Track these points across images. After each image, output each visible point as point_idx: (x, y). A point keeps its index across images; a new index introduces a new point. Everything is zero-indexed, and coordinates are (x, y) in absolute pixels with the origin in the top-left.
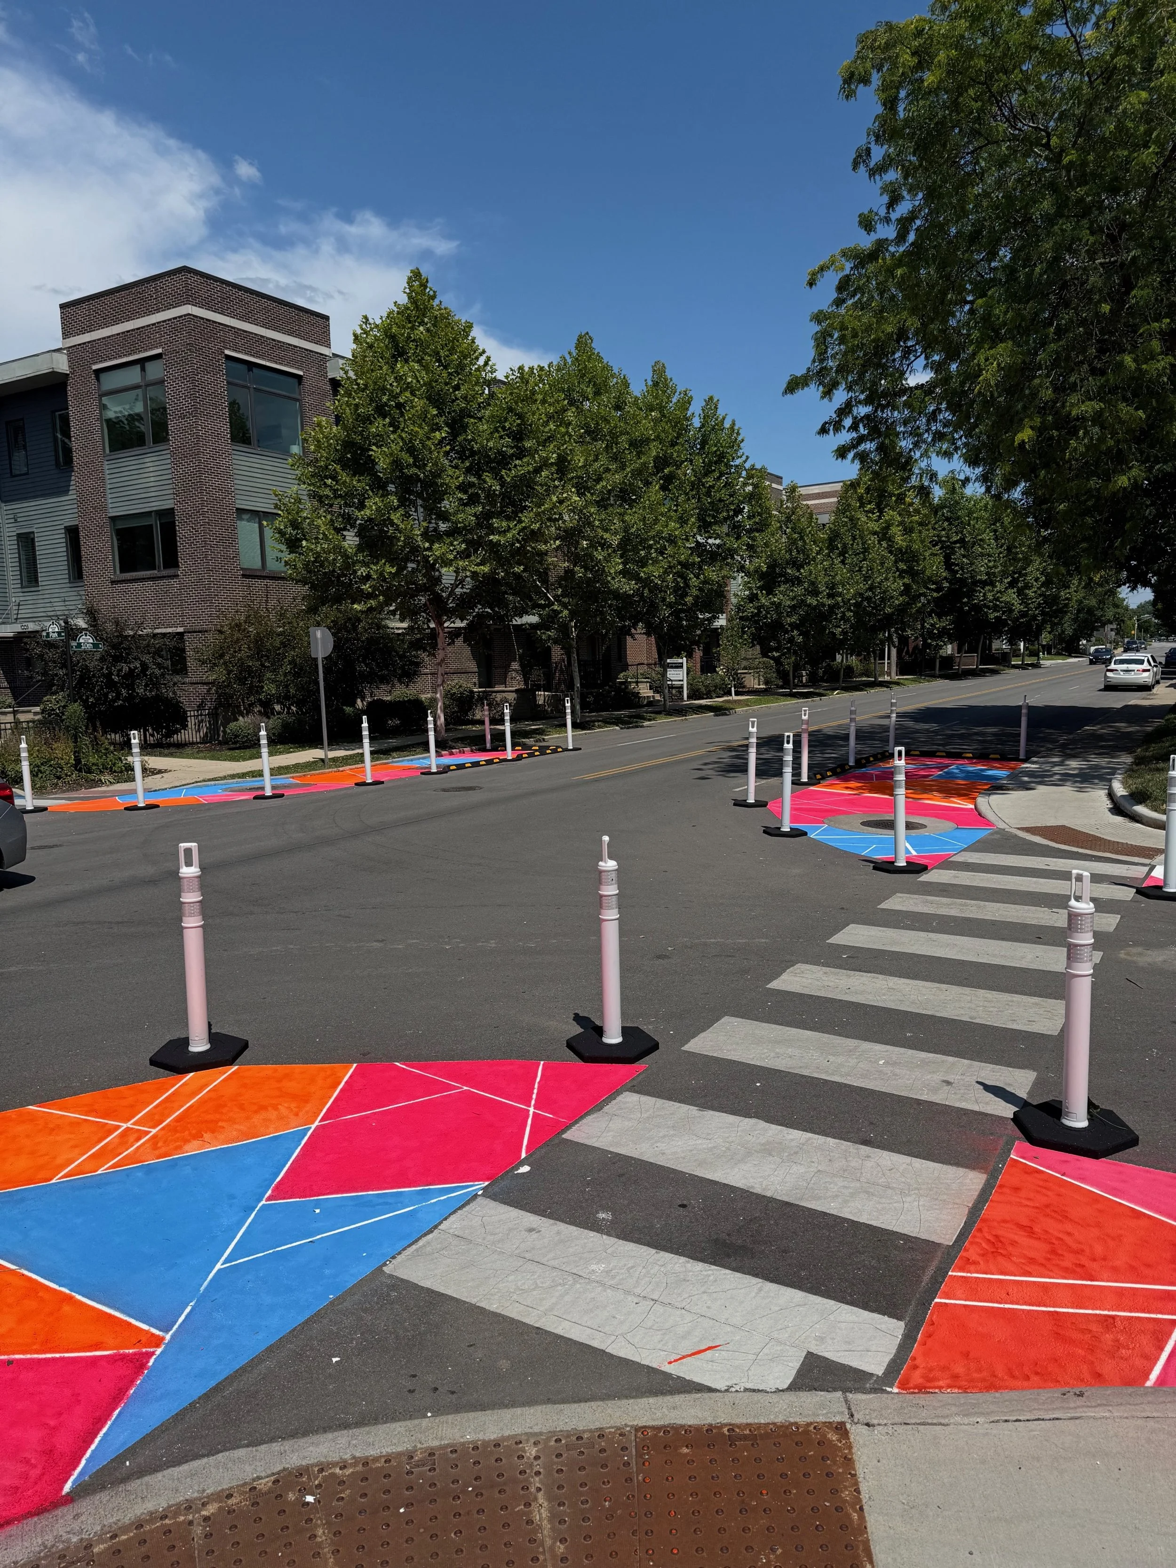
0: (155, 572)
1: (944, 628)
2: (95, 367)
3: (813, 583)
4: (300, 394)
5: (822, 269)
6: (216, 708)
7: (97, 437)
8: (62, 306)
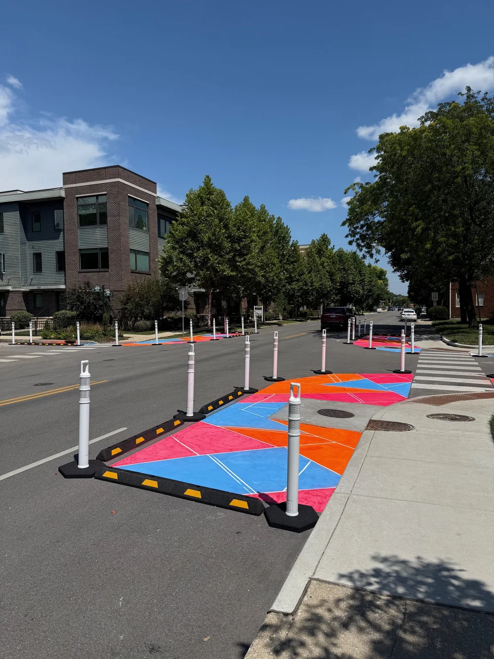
0: (98, 270)
1: (338, 299)
2: (76, 196)
3: (305, 282)
4: (147, 209)
5: (349, 188)
6: (122, 318)
7: (76, 220)
8: (63, 174)
